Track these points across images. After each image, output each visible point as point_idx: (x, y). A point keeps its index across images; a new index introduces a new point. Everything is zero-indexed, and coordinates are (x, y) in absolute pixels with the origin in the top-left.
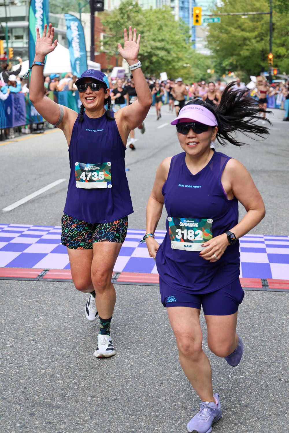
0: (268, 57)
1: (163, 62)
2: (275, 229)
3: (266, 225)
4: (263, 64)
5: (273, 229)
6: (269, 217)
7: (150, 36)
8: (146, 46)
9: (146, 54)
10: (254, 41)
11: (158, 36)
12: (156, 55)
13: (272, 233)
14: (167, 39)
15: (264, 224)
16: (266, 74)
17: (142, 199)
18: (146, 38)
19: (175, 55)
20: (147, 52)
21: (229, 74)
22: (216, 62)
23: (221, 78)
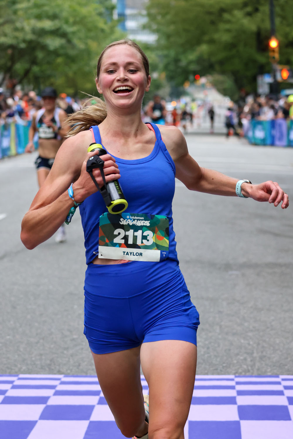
0: (268, 45)
1: (60, 60)
2: (258, 364)
3: (242, 358)
4: (261, 59)
5: (253, 366)
6: (249, 344)
7: (28, 8)
8: (22, 29)
9: (23, 46)
10: (238, 14)
11: (46, 8)
12: (44, 47)
13: (251, 371)
14: (65, 14)
15: (239, 356)
16: (268, 79)
17: (12, 322)
18: (20, 13)
19: (81, 46)
20: (24, 41)
21: (195, 80)
22: (166, 56)
23: (181, 89)
